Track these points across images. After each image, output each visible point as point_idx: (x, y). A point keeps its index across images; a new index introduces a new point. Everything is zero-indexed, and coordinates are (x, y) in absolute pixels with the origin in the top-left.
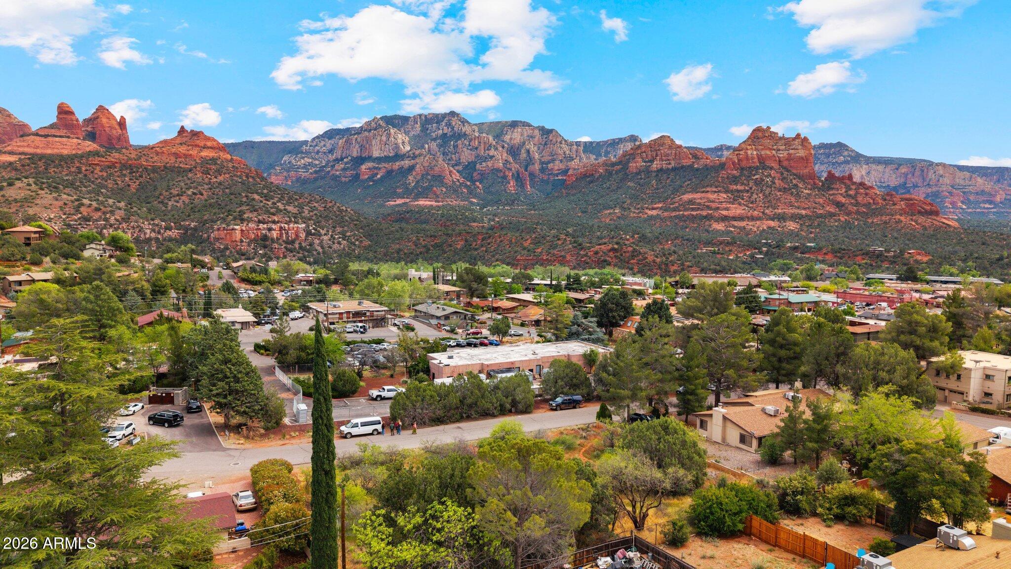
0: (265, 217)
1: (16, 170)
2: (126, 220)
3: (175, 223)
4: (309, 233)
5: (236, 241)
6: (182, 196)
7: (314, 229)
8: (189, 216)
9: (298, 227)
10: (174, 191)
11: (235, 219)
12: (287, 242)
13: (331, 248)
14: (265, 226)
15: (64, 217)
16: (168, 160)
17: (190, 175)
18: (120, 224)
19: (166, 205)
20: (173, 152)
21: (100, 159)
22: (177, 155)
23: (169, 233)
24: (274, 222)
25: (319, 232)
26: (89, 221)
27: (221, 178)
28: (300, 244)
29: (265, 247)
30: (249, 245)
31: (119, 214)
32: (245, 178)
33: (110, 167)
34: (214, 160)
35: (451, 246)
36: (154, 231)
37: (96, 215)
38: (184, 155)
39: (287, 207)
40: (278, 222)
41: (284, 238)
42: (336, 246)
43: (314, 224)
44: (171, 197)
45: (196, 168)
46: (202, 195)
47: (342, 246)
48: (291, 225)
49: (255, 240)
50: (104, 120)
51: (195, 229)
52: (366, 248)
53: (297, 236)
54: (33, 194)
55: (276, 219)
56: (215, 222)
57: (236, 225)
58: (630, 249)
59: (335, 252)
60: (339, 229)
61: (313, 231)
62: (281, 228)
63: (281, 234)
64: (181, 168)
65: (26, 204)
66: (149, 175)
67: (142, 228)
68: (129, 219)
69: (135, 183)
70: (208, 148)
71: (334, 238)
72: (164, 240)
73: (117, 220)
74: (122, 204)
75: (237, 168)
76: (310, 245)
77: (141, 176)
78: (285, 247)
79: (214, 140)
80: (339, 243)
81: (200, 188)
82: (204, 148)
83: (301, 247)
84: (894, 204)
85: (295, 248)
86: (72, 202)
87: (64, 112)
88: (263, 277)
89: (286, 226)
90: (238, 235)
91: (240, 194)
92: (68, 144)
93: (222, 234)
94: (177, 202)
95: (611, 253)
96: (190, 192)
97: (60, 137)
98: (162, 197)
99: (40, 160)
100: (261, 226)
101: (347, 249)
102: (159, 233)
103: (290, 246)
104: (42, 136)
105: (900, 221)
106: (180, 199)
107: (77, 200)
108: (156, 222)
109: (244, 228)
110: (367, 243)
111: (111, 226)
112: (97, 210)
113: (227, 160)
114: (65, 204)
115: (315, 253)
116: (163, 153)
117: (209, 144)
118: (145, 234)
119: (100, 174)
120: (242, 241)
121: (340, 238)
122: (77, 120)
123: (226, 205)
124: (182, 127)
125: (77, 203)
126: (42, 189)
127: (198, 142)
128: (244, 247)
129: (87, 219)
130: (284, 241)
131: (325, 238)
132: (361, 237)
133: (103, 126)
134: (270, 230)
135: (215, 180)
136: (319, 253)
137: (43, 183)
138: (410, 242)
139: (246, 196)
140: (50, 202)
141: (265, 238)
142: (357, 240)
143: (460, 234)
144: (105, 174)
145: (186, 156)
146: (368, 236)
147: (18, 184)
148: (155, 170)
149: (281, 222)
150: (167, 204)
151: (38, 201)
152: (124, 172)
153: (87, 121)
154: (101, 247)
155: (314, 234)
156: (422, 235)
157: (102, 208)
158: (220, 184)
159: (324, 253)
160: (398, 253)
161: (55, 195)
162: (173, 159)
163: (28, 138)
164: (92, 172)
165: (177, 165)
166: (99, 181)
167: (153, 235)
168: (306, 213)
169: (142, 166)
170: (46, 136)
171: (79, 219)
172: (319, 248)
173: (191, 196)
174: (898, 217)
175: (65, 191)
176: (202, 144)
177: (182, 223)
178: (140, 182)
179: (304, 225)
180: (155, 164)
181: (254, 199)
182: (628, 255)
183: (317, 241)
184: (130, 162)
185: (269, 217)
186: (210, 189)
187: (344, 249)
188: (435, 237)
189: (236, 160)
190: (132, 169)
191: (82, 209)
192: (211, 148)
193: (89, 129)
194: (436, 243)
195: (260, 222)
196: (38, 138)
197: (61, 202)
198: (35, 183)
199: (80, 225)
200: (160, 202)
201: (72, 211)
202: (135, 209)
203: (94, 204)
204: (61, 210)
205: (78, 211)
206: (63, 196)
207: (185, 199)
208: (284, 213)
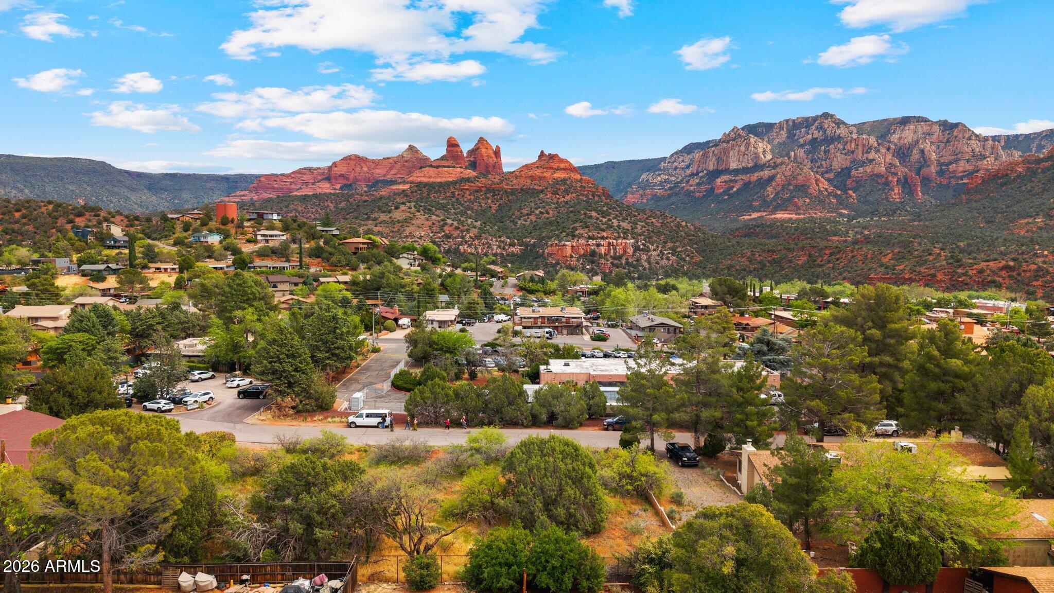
0: (595, 233)
1: (407, 196)
2: (478, 237)
3: (518, 240)
4: (637, 249)
5: (566, 256)
6: (530, 215)
7: (643, 244)
8: (531, 233)
9: (626, 243)
10: (525, 211)
11: (567, 235)
12: (614, 258)
13: (658, 263)
14: (594, 242)
15: (431, 235)
16: (525, 183)
17: (541, 196)
18: (474, 241)
19: (515, 223)
20: (530, 175)
21: (469, 184)
22: (532, 178)
23: (512, 249)
24: (603, 238)
25: (648, 247)
26: (450, 238)
27: (568, 198)
28: (627, 259)
29: (592, 262)
30: (578, 261)
31: (473, 232)
32: (590, 197)
33: (477, 191)
34: (564, 181)
35: (790, 262)
36: (499, 247)
37: (455, 233)
38: (539, 177)
39: (621, 223)
40: (607, 238)
41: (612, 254)
42: (664, 262)
43: (644, 240)
44: (521, 217)
45: (547, 188)
46: (548, 213)
47: (671, 262)
48: (620, 241)
49: (584, 256)
50: (483, 150)
51: (534, 245)
52: (696, 264)
53: (625, 252)
54: (411, 215)
55: (605, 235)
56: (550, 238)
57: (567, 241)
58: (1033, 267)
59: (662, 267)
60: (670, 245)
61: (642, 246)
62: (609, 243)
63: (609, 250)
64: (535, 189)
65: (405, 224)
66: (508, 197)
67: (490, 245)
68: (481, 236)
69: (495, 204)
70: (561, 169)
71: (663, 254)
72: (508, 255)
73: (471, 237)
74: (479, 224)
75: (584, 187)
76: (637, 261)
77: (501, 199)
78: (612, 263)
79: (567, 162)
80: (668, 259)
81: (547, 207)
82: (557, 170)
83: (627, 263)
85: (622, 264)
86: (439, 222)
87: (452, 145)
88: (539, 286)
89: (614, 241)
90: (568, 251)
91: (579, 212)
92: (454, 172)
93: (555, 249)
94: (526, 221)
95: (1004, 272)
96: (537, 212)
97: (449, 167)
98: (514, 217)
99: (426, 188)
100: (591, 242)
101: (675, 265)
102: (504, 249)
103: (616, 262)
104: (434, 167)
106: (528, 218)
107: (443, 220)
108: (502, 239)
109: (574, 244)
110: (699, 258)
111: (466, 242)
112: (457, 228)
113: (577, 180)
114: (433, 224)
115: (641, 268)
116: (522, 176)
117: (562, 166)
118: (492, 250)
119: (469, 197)
120: (571, 257)
121: (669, 253)
122: (461, 152)
123: (563, 223)
124: (542, 152)
125: (442, 223)
126: (419, 211)
127: (551, 164)
128: (573, 262)
129: (448, 237)
130: (611, 257)
131: (654, 253)
132: (693, 253)
133: (482, 156)
134: (598, 245)
135: (563, 199)
136: (645, 269)
137: (421, 206)
139: (585, 214)
140: (423, 222)
141: (593, 253)
142: (688, 256)
143: (803, 248)
144: (472, 197)
145: (541, 178)
146: (700, 252)
147: (403, 207)
148: (513, 192)
149: (610, 238)
150: (517, 223)
151: (414, 222)
152: (488, 195)
153: (471, 152)
154: (412, 257)
155: (642, 250)
156: (758, 250)
157: (461, 226)
158: (567, 203)
159: (650, 269)
160: (729, 269)
161: (427, 216)
162: (529, 181)
163: (424, 169)
164: (463, 196)
165: (532, 187)
166: (467, 203)
167: (499, 251)
168: (639, 229)
169: (503, 189)
170: (437, 167)
171: (442, 236)
172: (646, 265)
173: (538, 215)
175: (436, 213)
176: (555, 166)
177: (524, 240)
178: (500, 204)
179: (632, 241)
180: (514, 187)
181: (591, 217)
182: (1028, 274)
183: (644, 257)
184: (493, 186)
185: (599, 233)
186: (556, 208)
187: (672, 265)
188: (773, 251)
189: (585, 180)
190: (494, 192)
191: (446, 228)
192: (564, 169)
193: (472, 159)
194: (774, 259)
195: (590, 238)
196: (432, 169)
197: (431, 223)
198: (415, 207)
199: (443, 241)
200: (511, 222)
201: (438, 230)
202: (488, 227)
203: (455, 223)
204: (430, 229)
205: (442, 230)
206: (434, 217)
207: (533, 218)
208: (615, 230)
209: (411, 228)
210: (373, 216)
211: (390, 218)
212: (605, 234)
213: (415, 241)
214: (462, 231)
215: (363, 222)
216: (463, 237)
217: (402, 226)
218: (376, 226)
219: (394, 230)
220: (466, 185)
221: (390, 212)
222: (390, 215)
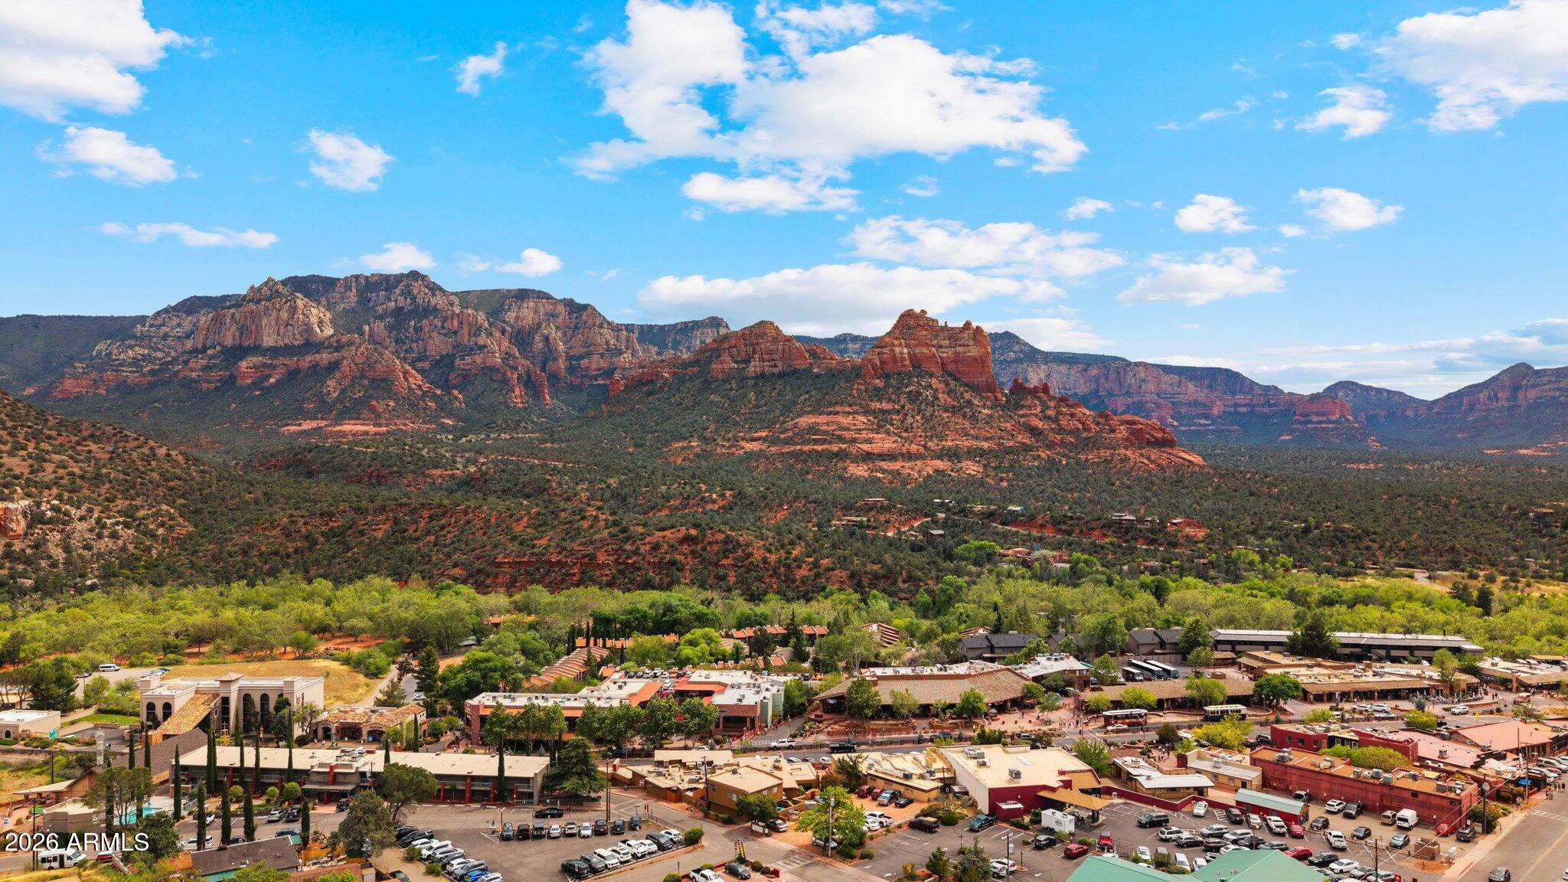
4: (35, 519)
7: (53, 508)
13: (88, 547)
25: (67, 513)
28: (9, 545)
35: (362, 533)
42: (105, 544)
43: (59, 497)
47: (120, 542)
52: (181, 542)
58: (721, 537)
59: (100, 555)
60: (121, 504)
61: (49, 513)
71: (104, 526)
76: (36, 547)
80: (114, 536)
84: (1113, 431)
95: (685, 547)
101: (131, 547)
105: (1126, 459)
110: (185, 528)
115: (44, 563)
121: (117, 523)
131: (80, 526)
132: (173, 518)
136: (54, 565)
138: (274, 528)
142: (162, 525)
143: (383, 509)
146: (191, 513)
155: (50, 521)
156: (303, 512)
159: (68, 562)
160: (245, 553)
168: (48, 473)
172: (59, 554)
174: (1123, 451)
179: (26, 503)
182: (716, 548)
183: (55, 537)
187: (124, 549)
188: (331, 515)
194: (332, 529)
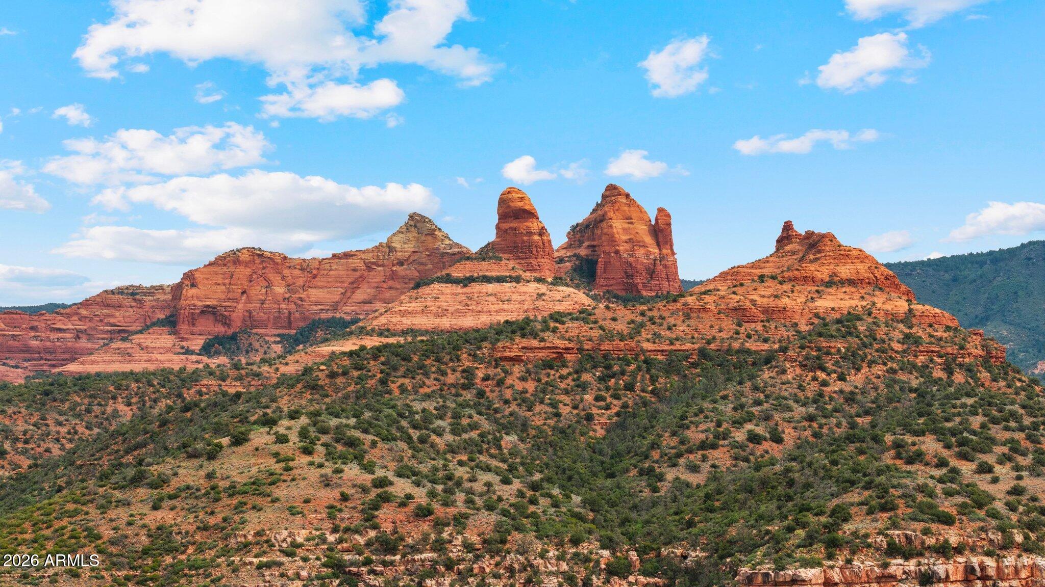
0: (914, 529)
3: (641, 552)
6: (714, 447)
8: (690, 524)
9: (1034, 567)
10: (695, 435)
11: (809, 542)
14: (911, 565)
15: (331, 538)
16: (714, 332)
17: (766, 374)
18: (478, 558)
19: (655, 480)
20: (733, 304)
21: (525, 342)
22: (740, 314)
24: (944, 551)
26: (393, 550)
27: (857, 380)
32: (938, 373)
33: (548, 365)
34: (848, 322)
37: (414, 532)
38: (765, 311)
40: (959, 550)
44: (680, 455)
45: (784, 350)
46: (778, 440)
48: (1010, 560)
50: (618, 225)
54: (278, 468)
55: (954, 540)
56: (751, 548)
57: (806, 564)
62: (969, 570)
64: (748, 352)
65: (252, 500)
66: (653, 380)
67: (536, 572)
68: (503, 542)
69: (607, 408)
70: (842, 282)
73: (468, 547)
74: (509, 492)
75: (917, 341)
77: (630, 387)
79: (862, 256)
81: (777, 416)
82: (829, 284)
86: (365, 490)
87: (514, 212)
89: (990, 562)
91: (876, 439)
92: (515, 297)
94: (694, 469)
96: (740, 436)
97: (500, 280)
98: (655, 455)
99: (375, 358)
100: (897, 566)
104: (457, 281)
106: (704, 459)
107: (381, 483)
108: (584, 549)
109: (836, 576)
112: (423, 513)
113: (893, 318)
114: (345, 498)
116: (704, 310)
117: (845, 271)
119: (519, 386)
122: (542, 232)
123: (809, 485)
124: (788, 227)
125: (374, 492)
126: (307, 451)
127: (812, 267)
129: (387, 546)
133: (612, 240)
135: (839, 386)
137: (328, 430)
139: (898, 445)
140: (309, 492)
144: (531, 386)
145: (770, 314)
147: (260, 437)
148: (672, 364)
149: (973, 550)
150: (661, 477)
151: (280, 492)
152: (586, 377)
153: (580, 232)
157: (436, 506)
158: (850, 398)
161: (331, 468)
162: (729, 325)
163: (426, 290)
164: (500, 383)
165: (736, 345)
166: (513, 407)
169: (637, 353)
170: (467, 281)
171: (368, 544)
173: (742, 447)
175: (369, 455)
176: (823, 272)
177: (664, 551)
178: (625, 406)
180: (678, 346)
181: (917, 457)
184: (606, 346)
185: (926, 532)
186: (811, 418)
189: (923, 315)
190: (608, 367)
191: (384, 512)
192: (851, 282)
193: (583, 252)
195: (893, 550)
196: (448, 288)
197: (336, 493)
198: (303, 434)
199: (367, 562)
200: (642, 473)
201: (357, 520)
202: (544, 502)
203: (420, 495)
204: (331, 517)
205: (370, 521)
206: (352, 471)
207: (721, 457)
208: (994, 515)
209: (270, 514)
210: (155, 469)
211: (210, 476)
212: (953, 537)
213: (268, 565)
214: (439, 525)
215: (118, 494)
216: (440, 546)
217: (239, 508)
218: (155, 508)
219: (212, 521)
220: (515, 347)
221: (211, 457)
222: (209, 467)
